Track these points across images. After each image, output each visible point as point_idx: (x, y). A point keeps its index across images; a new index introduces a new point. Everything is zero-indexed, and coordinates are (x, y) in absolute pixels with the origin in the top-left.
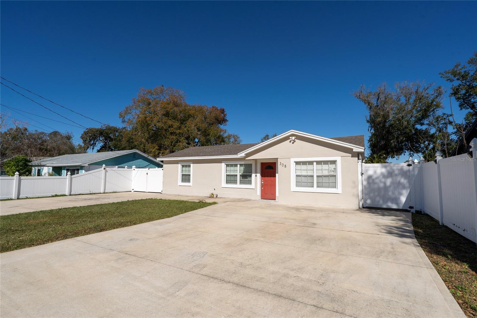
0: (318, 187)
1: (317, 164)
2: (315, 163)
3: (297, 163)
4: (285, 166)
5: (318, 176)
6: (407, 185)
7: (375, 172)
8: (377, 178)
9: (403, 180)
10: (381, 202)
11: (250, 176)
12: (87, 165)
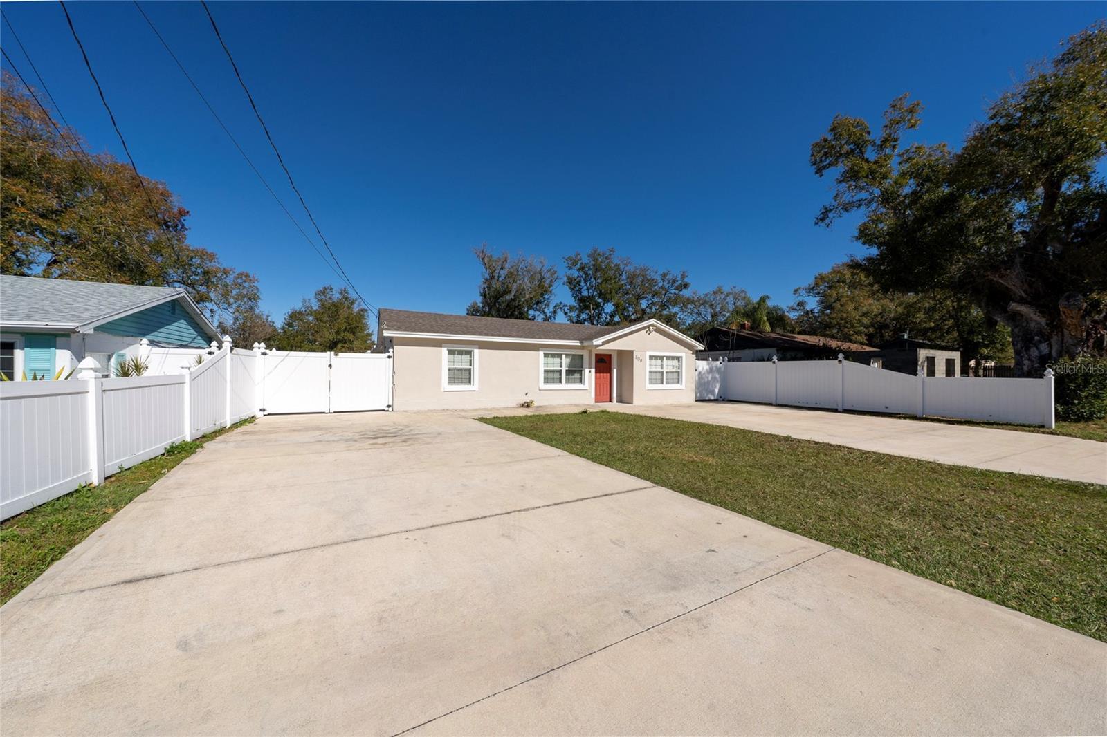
0: (667, 383)
1: (666, 359)
2: (665, 358)
3: (651, 357)
4: (641, 360)
5: (667, 372)
6: (719, 379)
7: (703, 369)
8: (704, 374)
9: (717, 376)
10: (705, 395)
11: (580, 372)
12: (92, 331)
